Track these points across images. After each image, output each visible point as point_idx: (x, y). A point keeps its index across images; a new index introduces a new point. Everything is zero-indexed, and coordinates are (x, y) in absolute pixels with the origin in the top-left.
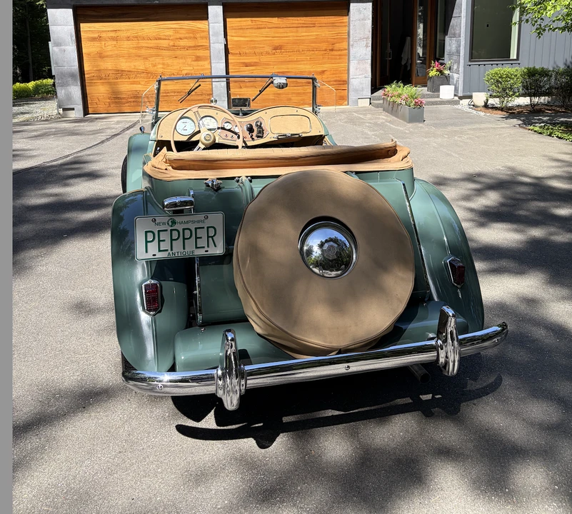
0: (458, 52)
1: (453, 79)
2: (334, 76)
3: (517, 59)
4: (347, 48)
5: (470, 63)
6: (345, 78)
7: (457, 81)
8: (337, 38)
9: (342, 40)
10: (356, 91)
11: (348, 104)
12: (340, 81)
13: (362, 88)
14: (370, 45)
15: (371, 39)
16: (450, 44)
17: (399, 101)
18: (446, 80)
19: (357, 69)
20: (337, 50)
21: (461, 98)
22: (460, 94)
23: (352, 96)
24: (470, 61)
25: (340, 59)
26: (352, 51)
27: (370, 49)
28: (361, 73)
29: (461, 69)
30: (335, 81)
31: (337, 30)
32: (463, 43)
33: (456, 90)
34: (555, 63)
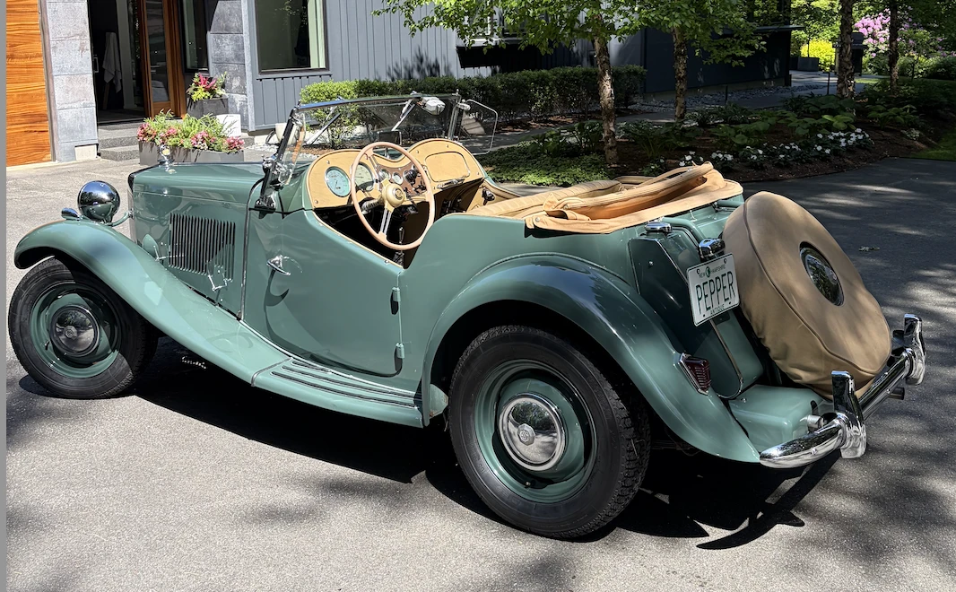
0: (239, 58)
1: (234, 103)
2: (22, 105)
3: (327, 68)
4: (41, 51)
5: (260, 77)
6: (43, 108)
7: (242, 107)
8: (20, 35)
9: (30, 38)
10: (70, 131)
11: (54, 159)
12: (32, 116)
13: (81, 126)
14: (88, 46)
15: (88, 37)
16: (218, 45)
17: (187, 143)
18: (223, 106)
19: (68, 92)
20: (21, 58)
21: (253, 134)
22: (252, 128)
23: (62, 143)
24: (261, 73)
25: (29, 73)
26: (55, 58)
27: (88, 54)
28: (76, 98)
29: (249, 86)
30: (24, 115)
31: (18, 18)
32: (247, 43)
33: (244, 121)
34: (376, 72)
